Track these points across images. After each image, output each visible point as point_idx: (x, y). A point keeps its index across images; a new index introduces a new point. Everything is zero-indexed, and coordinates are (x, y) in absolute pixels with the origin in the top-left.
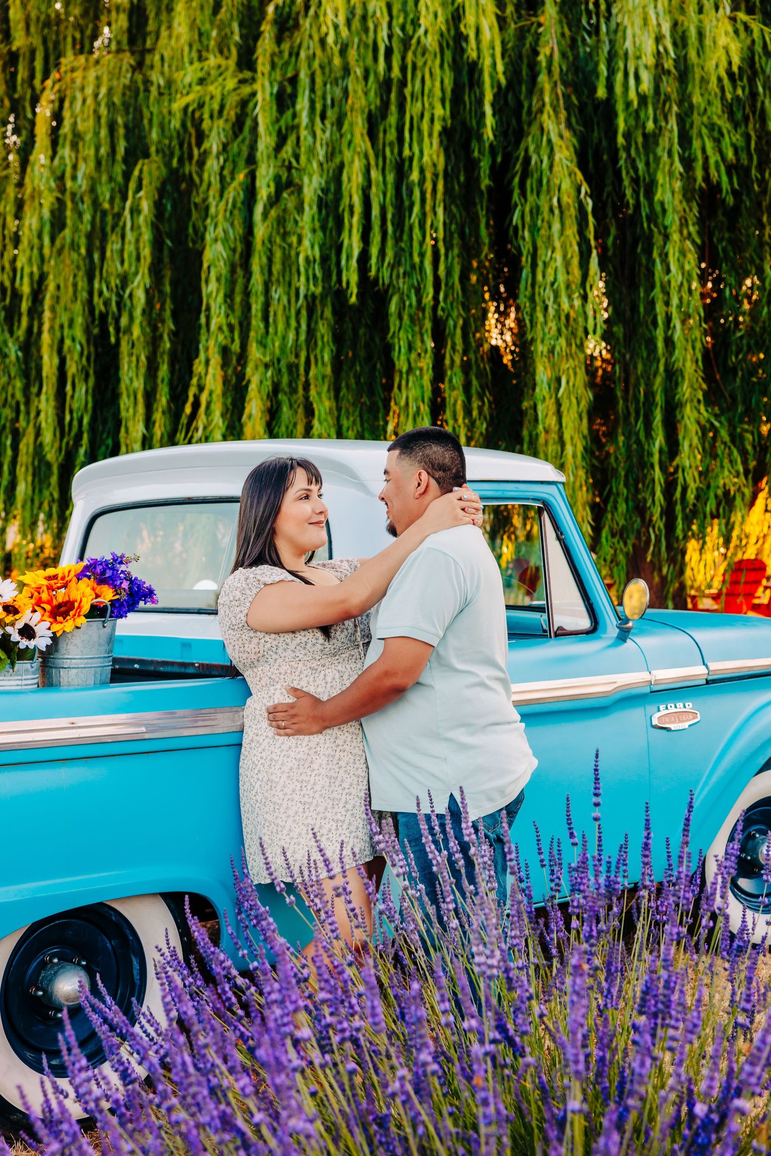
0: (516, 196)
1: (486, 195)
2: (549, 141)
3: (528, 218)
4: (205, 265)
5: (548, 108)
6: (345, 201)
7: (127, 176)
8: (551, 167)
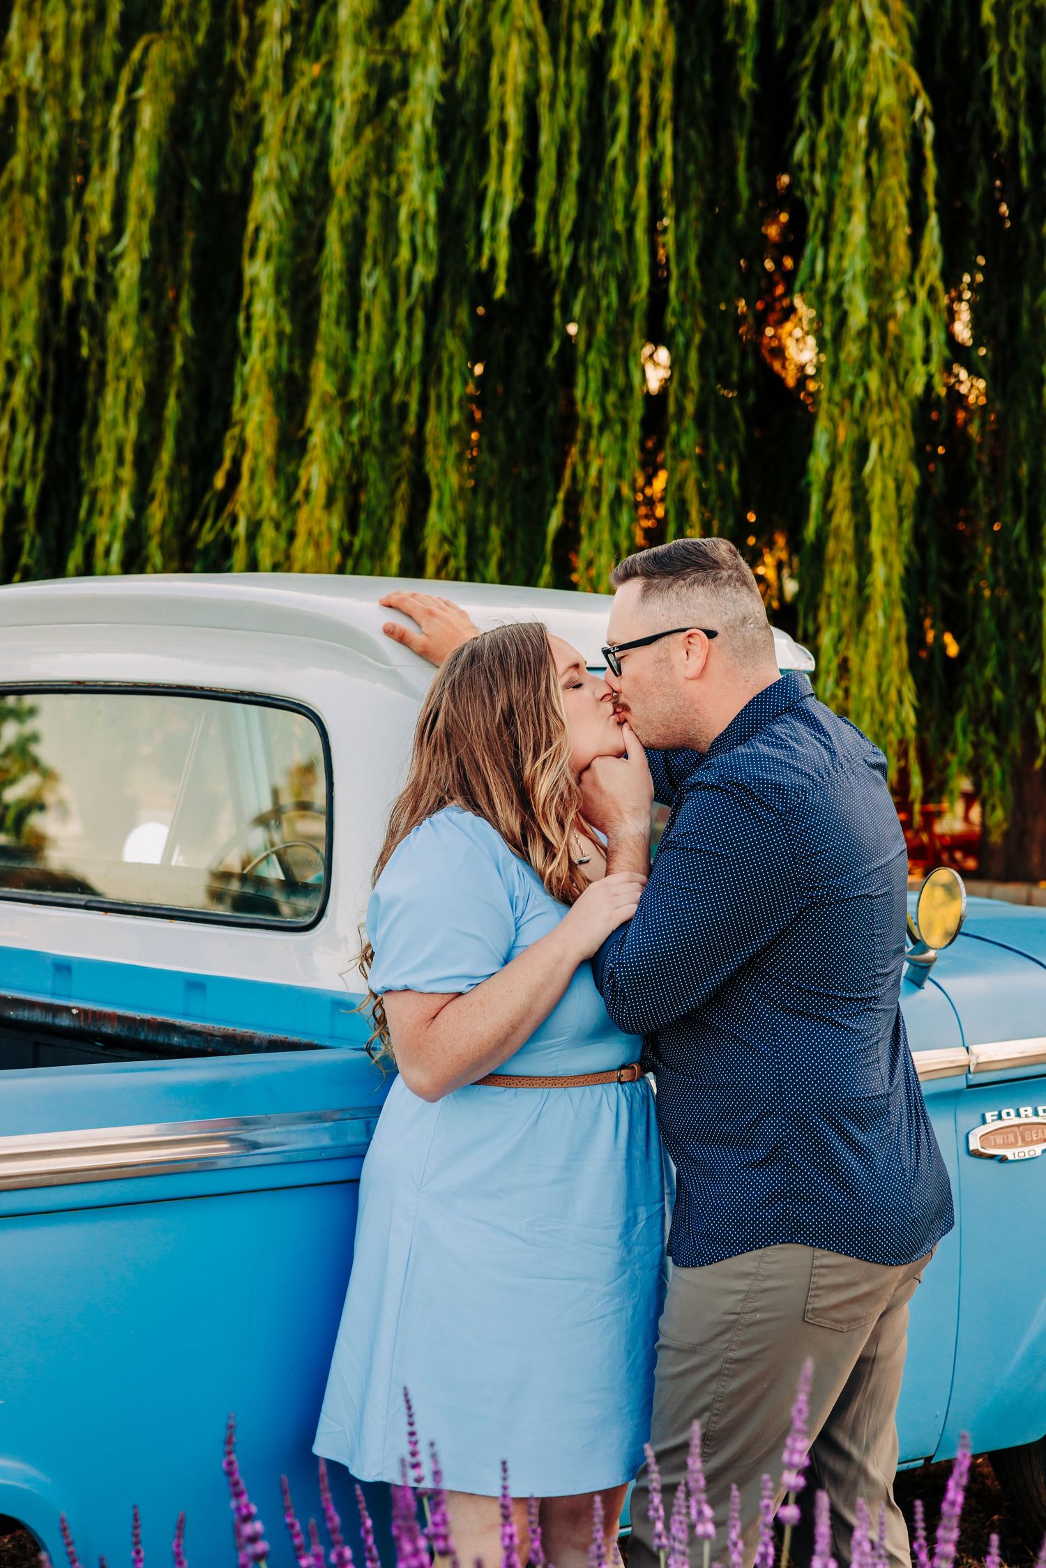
0: (803, 111)
1: (749, 112)
2: (862, 20)
3: (823, 152)
4: (251, 227)
6: (494, 117)
7: (120, 61)
8: (864, 62)
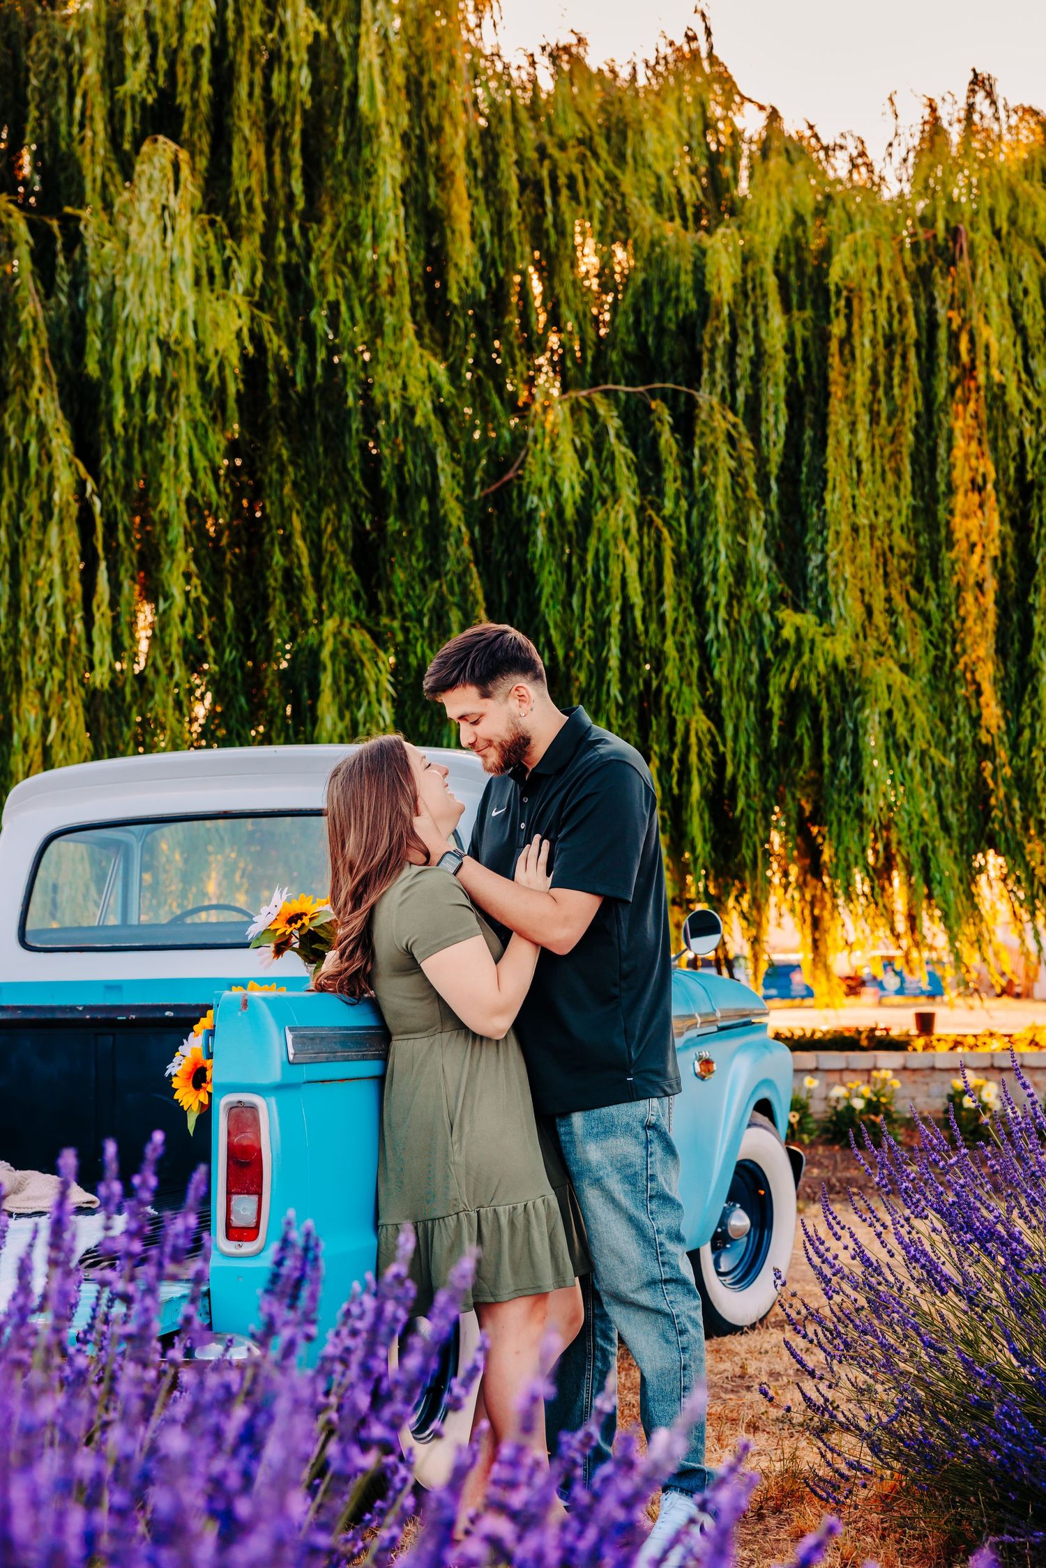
2: (39, 421)
5: (38, 382)
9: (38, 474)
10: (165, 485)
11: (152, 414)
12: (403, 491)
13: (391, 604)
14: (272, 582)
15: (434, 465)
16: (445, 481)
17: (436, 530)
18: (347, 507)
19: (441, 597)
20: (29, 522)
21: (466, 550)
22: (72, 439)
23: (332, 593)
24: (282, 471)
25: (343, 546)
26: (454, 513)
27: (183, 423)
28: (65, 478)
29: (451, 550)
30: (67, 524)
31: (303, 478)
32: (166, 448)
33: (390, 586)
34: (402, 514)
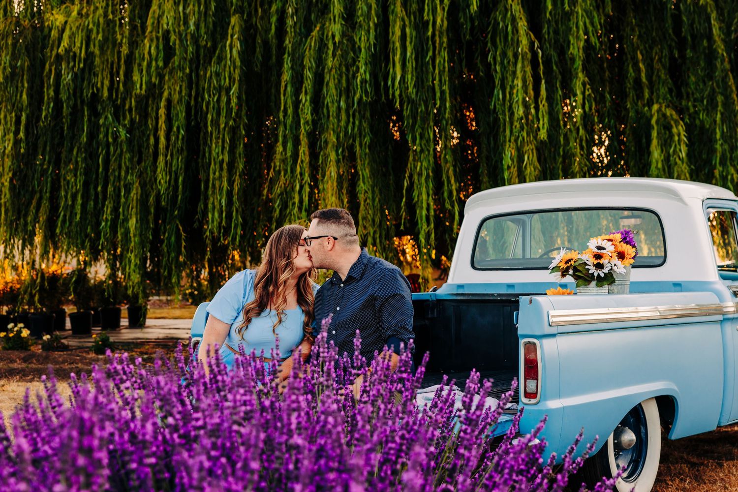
0: (489, 45)
3: (498, 59)
9: (512, 39)
10: (572, 42)
11: (567, 8)
12: (694, 37)
13: (688, 94)
14: (629, 85)
15: (710, 23)
16: (716, 31)
17: (711, 55)
18: (665, 46)
19: (713, 90)
20: (509, 62)
21: (727, 66)
22: (528, 22)
23: (658, 89)
24: (633, 30)
25: (664, 66)
26: (720, 48)
27: (580, 11)
28: (524, 41)
29: (718, 65)
30: (526, 63)
31: (645, 33)
32: (572, 24)
33: (687, 85)
34: (694, 48)
